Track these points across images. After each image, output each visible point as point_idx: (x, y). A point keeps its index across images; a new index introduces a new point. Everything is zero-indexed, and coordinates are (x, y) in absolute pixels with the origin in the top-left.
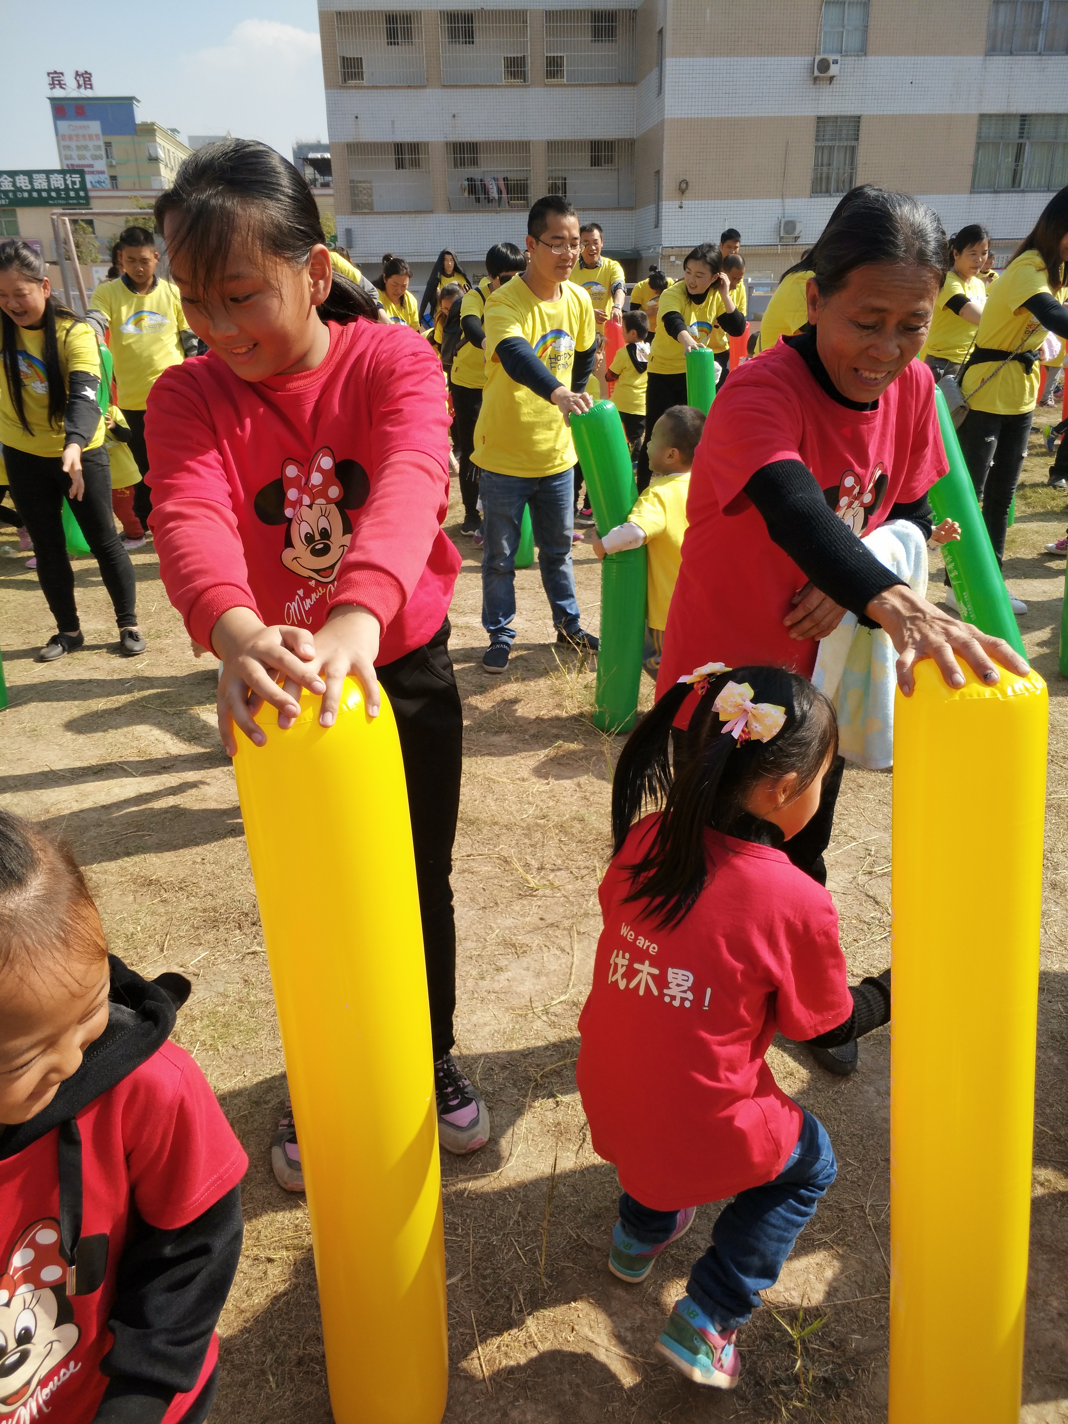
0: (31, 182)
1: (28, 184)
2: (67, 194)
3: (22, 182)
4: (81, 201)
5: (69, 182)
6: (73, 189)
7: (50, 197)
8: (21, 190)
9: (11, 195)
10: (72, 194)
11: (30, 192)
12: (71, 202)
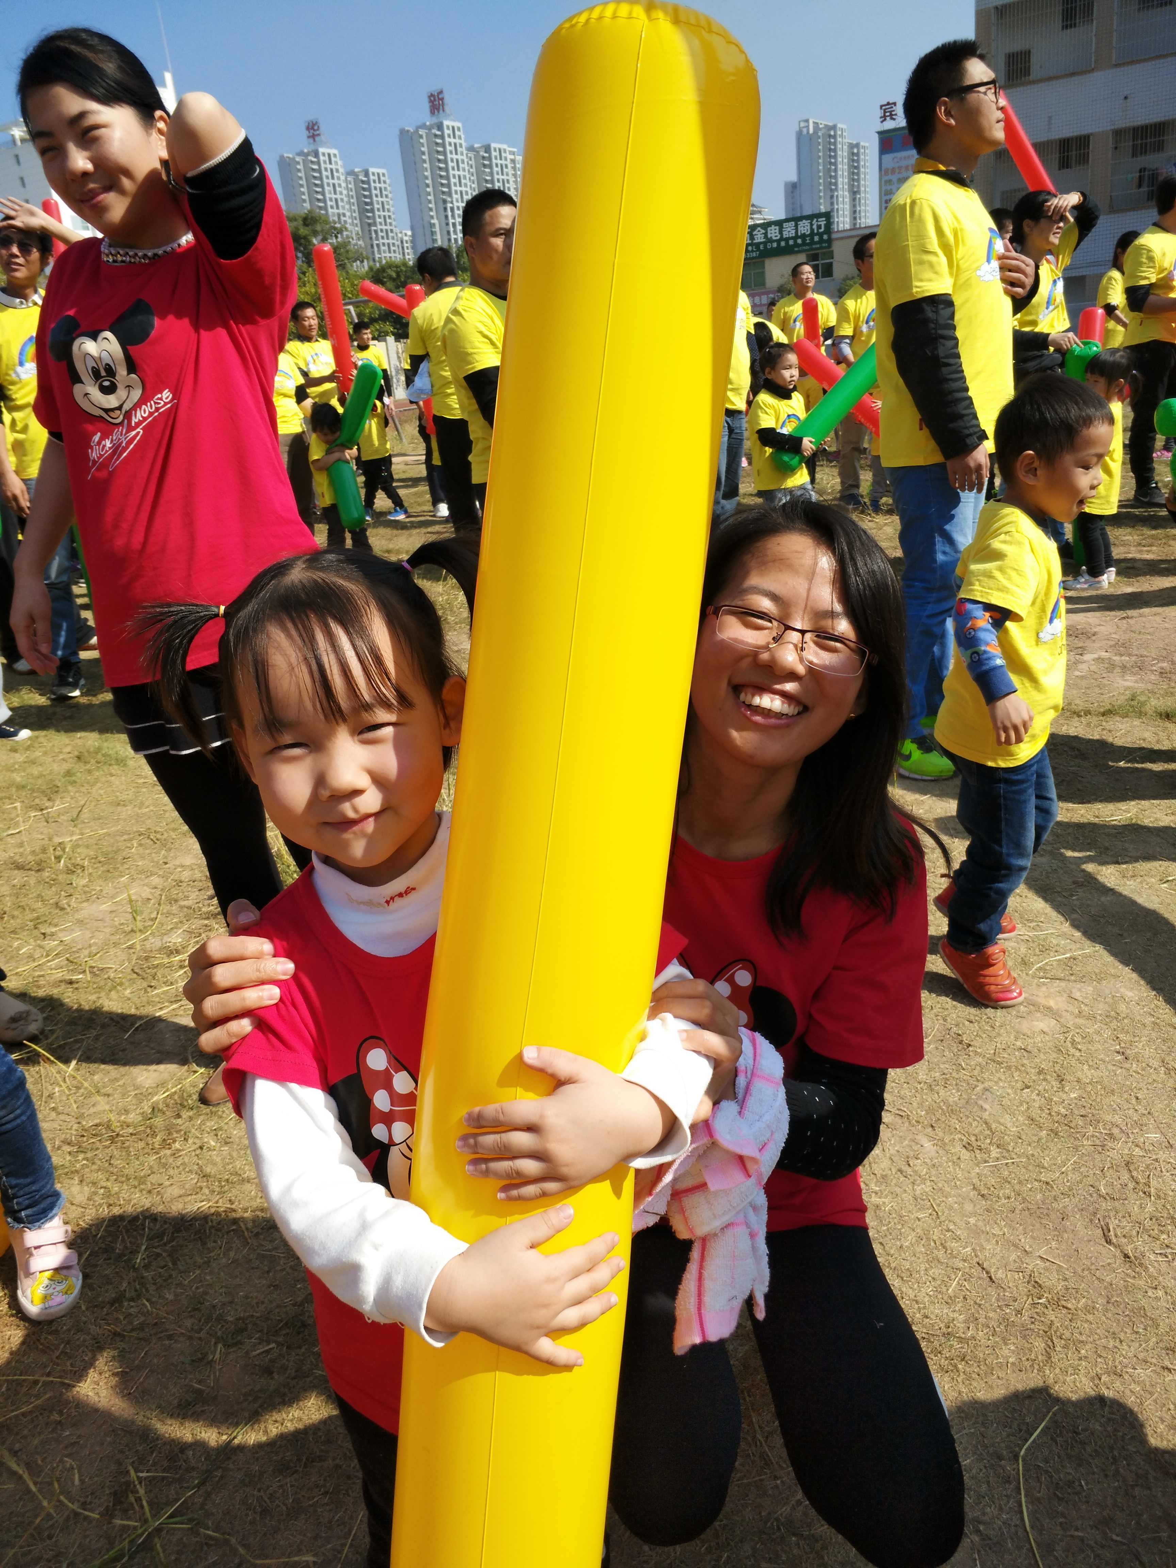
0: (781, 232)
1: (777, 234)
2: (812, 239)
3: (773, 232)
4: (824, 245)
5: (815, 227)
6: (818, 234)
7: (796, 245)
8: (771, 241)
9: (762, 247)
10: (816, 238)
11: (778, 241)
12: (814, 246)
